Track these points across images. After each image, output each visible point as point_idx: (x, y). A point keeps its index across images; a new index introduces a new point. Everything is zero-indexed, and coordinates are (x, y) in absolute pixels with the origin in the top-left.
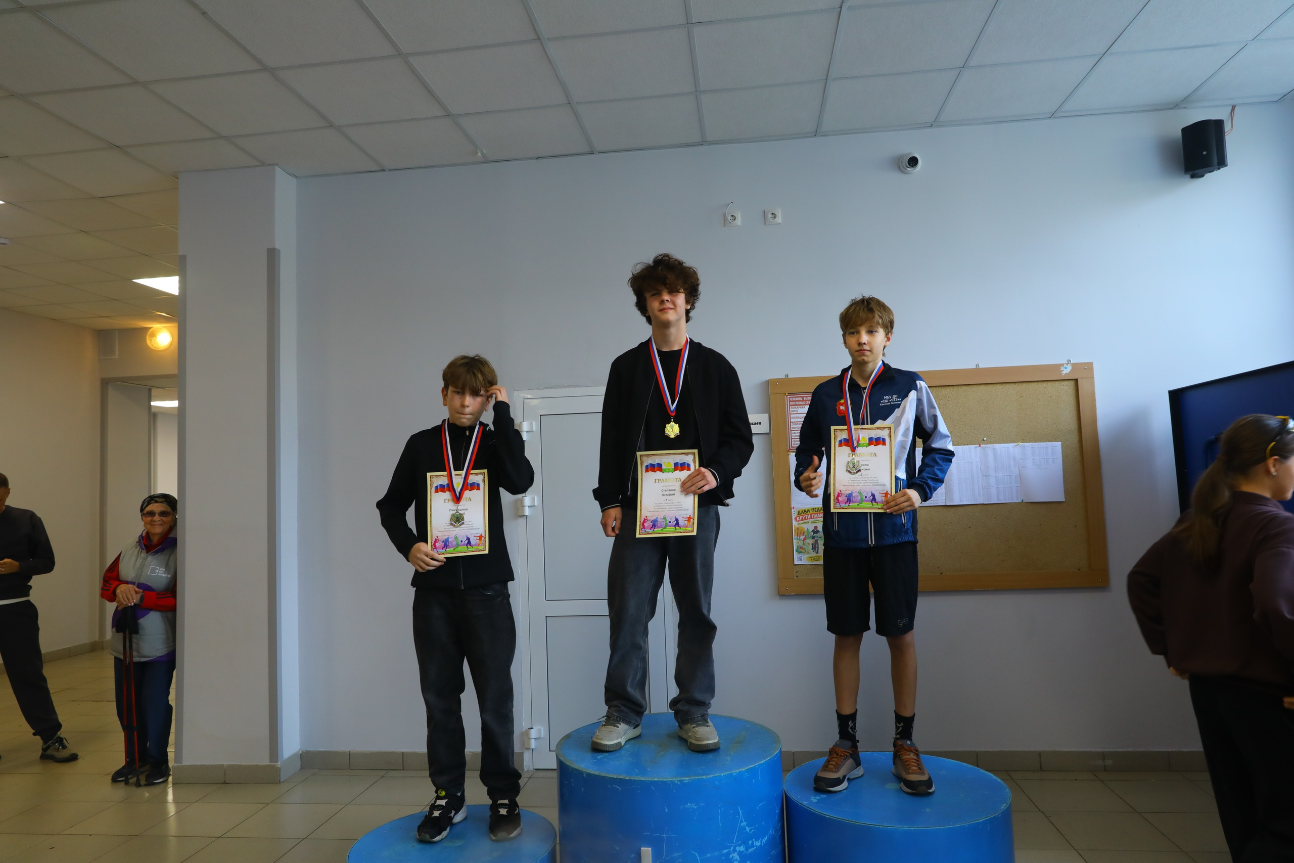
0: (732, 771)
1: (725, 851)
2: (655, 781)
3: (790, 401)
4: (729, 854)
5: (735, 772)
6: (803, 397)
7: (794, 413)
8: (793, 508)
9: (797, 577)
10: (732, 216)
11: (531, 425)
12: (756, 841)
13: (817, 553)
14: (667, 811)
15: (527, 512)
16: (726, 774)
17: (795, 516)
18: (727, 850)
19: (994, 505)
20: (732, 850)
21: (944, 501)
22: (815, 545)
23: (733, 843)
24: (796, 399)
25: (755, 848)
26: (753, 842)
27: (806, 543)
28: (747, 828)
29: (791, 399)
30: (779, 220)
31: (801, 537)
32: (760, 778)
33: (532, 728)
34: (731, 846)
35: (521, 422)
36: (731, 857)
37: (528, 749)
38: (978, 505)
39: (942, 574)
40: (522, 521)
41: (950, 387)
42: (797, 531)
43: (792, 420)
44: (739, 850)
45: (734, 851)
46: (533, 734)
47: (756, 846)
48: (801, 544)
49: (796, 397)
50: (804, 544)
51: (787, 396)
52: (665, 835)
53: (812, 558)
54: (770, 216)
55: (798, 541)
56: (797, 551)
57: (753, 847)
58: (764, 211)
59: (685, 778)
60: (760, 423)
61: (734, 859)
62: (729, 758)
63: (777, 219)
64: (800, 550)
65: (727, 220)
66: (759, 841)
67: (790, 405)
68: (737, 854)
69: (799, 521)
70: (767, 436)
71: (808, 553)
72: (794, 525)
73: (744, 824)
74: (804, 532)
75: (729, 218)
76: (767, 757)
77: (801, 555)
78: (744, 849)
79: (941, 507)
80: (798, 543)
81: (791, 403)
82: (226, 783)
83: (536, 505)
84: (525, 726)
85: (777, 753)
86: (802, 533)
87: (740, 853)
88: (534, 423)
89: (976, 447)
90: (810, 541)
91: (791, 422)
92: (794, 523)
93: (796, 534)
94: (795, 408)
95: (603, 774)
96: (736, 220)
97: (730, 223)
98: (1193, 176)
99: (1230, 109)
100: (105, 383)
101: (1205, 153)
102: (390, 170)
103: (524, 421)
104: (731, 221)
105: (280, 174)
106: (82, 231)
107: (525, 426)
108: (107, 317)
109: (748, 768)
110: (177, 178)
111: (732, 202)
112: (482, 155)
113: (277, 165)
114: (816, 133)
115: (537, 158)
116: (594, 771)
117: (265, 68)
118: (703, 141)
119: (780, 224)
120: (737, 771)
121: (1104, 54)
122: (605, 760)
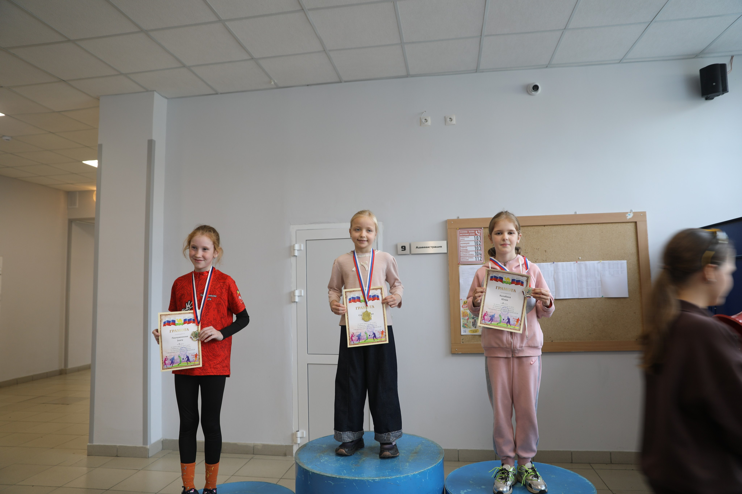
0: (408, 474)
2: (356, 480)
3: (460, 233)
5: (410, 474)
6: (468, 231)
7: (463, 240)
8: (461, 299)
9: (463, 342)
10: (425, 119)
13: (475, 328)
15: (297, 299)
16: (404, 476)
17: (462, 305)
19: (585, 299)
22: (475, 323)
24: (464, 232)
27: (468, 322)
29: (461, 232)
30: (454, 122)
31: (466, 318)
32: (427, 478)
33: (298, 431)
35: (294, 245)
37: (296, 444)
38: (575, 299)
39: (552, 341)
40: (294, 305)
41: (559, 226)
42: (463, 313)
43: (461, 245)
46: (299, 434)
48: (466, 322)
49: (463, 231)
50: (467, 322)
51: (458, 230)
53: (472, 331)
54: (448, 119)
55: (464, 320)
56: (463, 326)
58: (445, 117)
59: (376, 478)
60: (441, 247)
62: (408, 464)
63: (453, 121)
64: (465, 326)
65: (422, 122)
67: (460, 236)
69: (464, 308)
70: (445, 254)
71: (470, 328)
72: (462, 310)
74: (467, 315)
75: (424, 121)
76: (433, 464)
77: (465, 329)
80: (464, 321)
81: (461, 235)
82: (118, 457)
83: (302, 295)
84: (294, 430)
85: (440, 461)
86: (466, 315)
88: (302, 245)
89: (574, 263)
90: (471, 320)
91: (460, 246)
92: (462, 309)
93: (463, 316)
94: (463, 237)
95: (322, 473)
96: (428, 122)
97: (424, 123)
98: (707, 99)
99: (730, 58)
100: (71, 222)
101: (714, 84)
102: (221, 93)
103: (296, 244)
104: (424, 122)
105: (157, 96)
106: (50, 132)
107: (297, 247)
108: (72, 184)
109: (420, 471)
110: (99, 100)
111: (425, 111)
112: (274, 83)
113: (155, 91)
114: (476, 71)
115: (308, 85)
116: (317, 471)
117: (142, 31)
118: (407, 75)
119: (454, 124)
120: (412, 474)
121: (651, 22)
122: (326, 463)
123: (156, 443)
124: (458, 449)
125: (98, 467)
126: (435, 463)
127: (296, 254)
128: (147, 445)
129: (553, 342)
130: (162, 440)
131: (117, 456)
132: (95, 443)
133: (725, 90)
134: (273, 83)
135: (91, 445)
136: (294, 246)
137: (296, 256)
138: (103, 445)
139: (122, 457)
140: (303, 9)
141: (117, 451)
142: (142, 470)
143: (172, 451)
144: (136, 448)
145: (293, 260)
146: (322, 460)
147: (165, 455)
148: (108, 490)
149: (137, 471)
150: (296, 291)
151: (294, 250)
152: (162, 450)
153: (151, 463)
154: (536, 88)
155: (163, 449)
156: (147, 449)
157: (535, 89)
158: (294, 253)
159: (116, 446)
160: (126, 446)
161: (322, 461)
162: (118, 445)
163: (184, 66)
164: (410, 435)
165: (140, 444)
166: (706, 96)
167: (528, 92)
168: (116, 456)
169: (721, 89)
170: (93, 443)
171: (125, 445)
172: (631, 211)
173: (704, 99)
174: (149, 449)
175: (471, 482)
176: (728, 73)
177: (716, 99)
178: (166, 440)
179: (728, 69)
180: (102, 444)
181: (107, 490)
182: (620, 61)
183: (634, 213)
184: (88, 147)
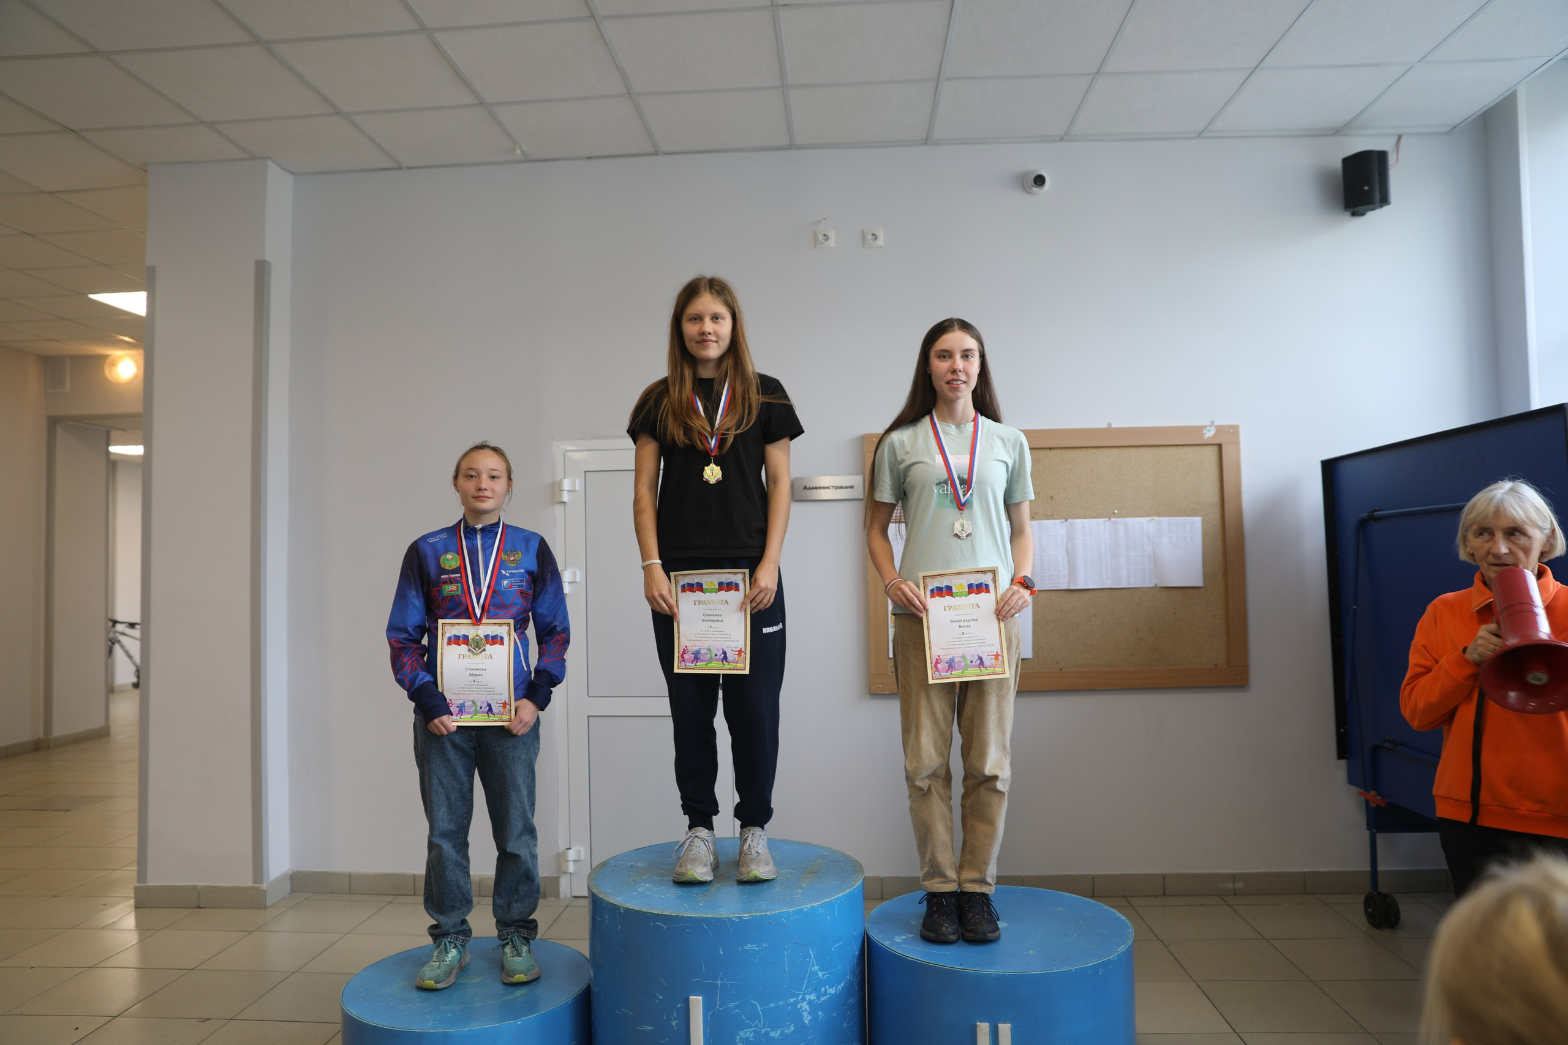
0: (803, 906)
1: (792, 1000)
2: (707, 918)
4: (797, 1003)
5: (806, 907)
10: (825, 235)
11: (574, 483)
12: (829, 988)
14: (722, 953)
16: (794, 909)
18: (795, 999)
19: (1123, 590)
20: (801, 999)
21: (1067, 584)
23: (802, 991)
25: (829, 996)
26: (826, 990)
28: (819, 973)
30: (881, 242)
32: (836, 913)
33: (570, 849)
34: (799, 995)
35: (561, 480)
36: (799, 1007)
37: (565, 873)
38: (1106, 590)
39: (1061, 670)
41: (1078, 450)
44: (809, 999)
45: (804, 999)
46: (572, 855)
47: (830, 994)
52: (719, 982)
54: (870, 237)
57: (826, 994)
58: (863, 232)
59: (745, 914)
60: (851, 487)
61: (803, 1009)
62: (799, 891)
63: (878, 241)
65: (819, 240)
66: (834, 988)
68: (807, 1004)
70: (860, 502)
73: (816, 968)
75: (821, 237)
76: (846, 889)
78: (815, 998)
79: (1063, 592)
83: (578, 581)
84: (562, 847)
85: (857, 885)
87: (810, 1002)
88: (577, 481)
89: (1105, 521)
95: (644, 910)
96: (829, 240)
97: (822, 243)
98: (1354, 214)
99: (1395, 139)
100: (53, 422)
101: (1366, 188)
102: (409, 168)
103: (565, 478)
104: (822, 241)
105: (273, 170)
106: (25, 233)
107: (567, 484)
108: (56, 341)
109: (822, 902)
110: (146, 171)
111: (825, 219)
112: (521, 152)
113: (270, 158)
114: (926, 141)
115: (589, 158)
116: (633, 905)
117: (257, 41)
118: (791, 145)
119: (881, 247)
120: (809, 906)
121: (1256, 68)
122: (648, 893)
123: (278, 880)
124: (882, 875)
125: (163, 929)
126: (850, 887)
127: (565, 500)
128: (262, 883)
129: (1063, 670)
130: (290, 873)
131: (199, 907)
132: (152, 882)
133: (1384, 200)
134: (518, 152)
135: (142, 887)
136: (560, 483)
137: (565, 503)
138: (169, 886)
139: (210, 908)
140: (593, 16)
141: (199, 897)
142: (255, 931)
143: (311, 894)
144: (238, 889)
145: (558, 509)
146: (640, 888)
147: (298, 903)
148: (193, 969)
149: (244, 934)
150: (565, 572)
151: (562, 490)
152: (290, 894)
153: (273, 919)
154: (1040, 180)
155: (293, 891)
156: (262, 890)
157: (1038, 183)
158: (561, 496)
159: (197, 886)
160: (217, 887)
161: (639, 890)
162: (200, 884)
163: (338, 113)
164: (799, 843)
165: (248, 883)
166: (1352, 210)
167: (1025, 189)
168: (196, 908)
169: (1377, 197)
170: (146, 883)
171: (215, 884)
172: (1213, 422)
173: (1348, 214)
174: (265, 891)
175: (913, 922)
176: (1390, 168)
177: (1370, 215)
178: (299, 873)
179: (1391, 160)
180: (167, 884)
181: (191, 970)
182: (1200, 135)
183: (1218, 428)
184: (106, 265)
